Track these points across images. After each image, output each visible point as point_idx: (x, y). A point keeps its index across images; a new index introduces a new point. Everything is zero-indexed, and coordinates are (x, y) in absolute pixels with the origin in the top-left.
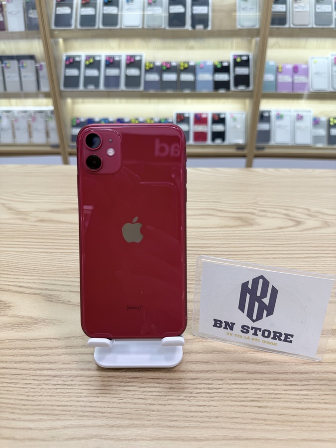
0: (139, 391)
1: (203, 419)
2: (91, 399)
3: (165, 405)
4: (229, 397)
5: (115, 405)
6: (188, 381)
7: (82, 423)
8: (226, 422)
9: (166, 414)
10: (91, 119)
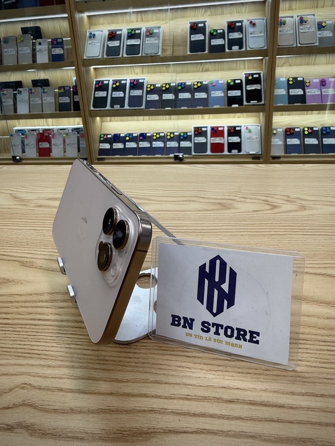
1: (130, 364)
2: (34, 343)
3: (98, 350)
5: (53, 349)
7: (18, 362)
8: (151, 368)
10: (117, 134)
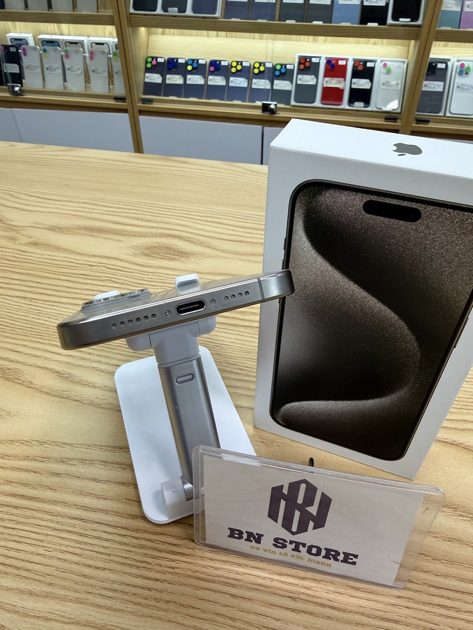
0: (76, 541)
1: (148, 602)
2: (11, 544)
3: (104, 569)
4: (195, 572)
5: (37, 559)
6: (147, 536)
8: (178, 612)
9: (101, 584)
10: (173, 59)
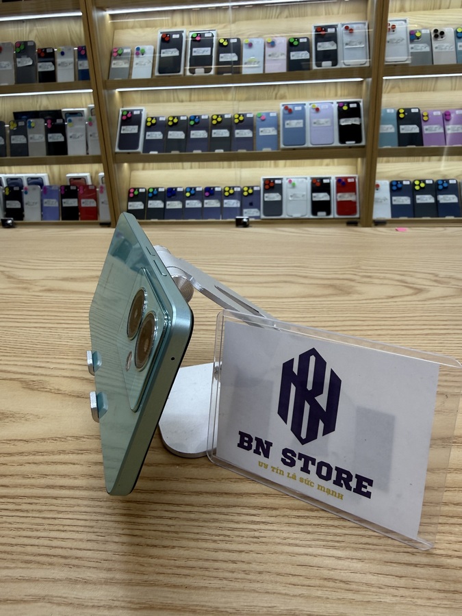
1: (235, 575)
4: (285, 539)
6: (217, 510)
9: (172, 562)
